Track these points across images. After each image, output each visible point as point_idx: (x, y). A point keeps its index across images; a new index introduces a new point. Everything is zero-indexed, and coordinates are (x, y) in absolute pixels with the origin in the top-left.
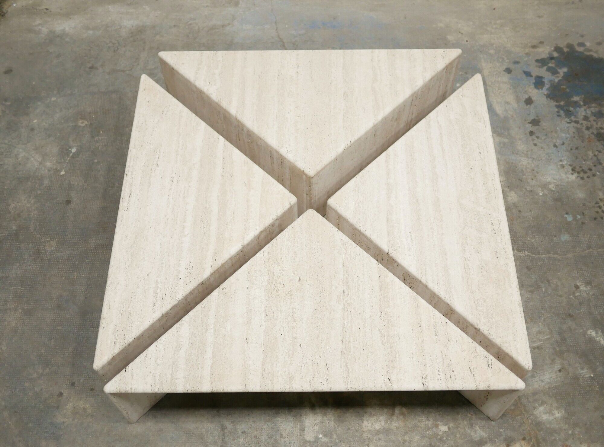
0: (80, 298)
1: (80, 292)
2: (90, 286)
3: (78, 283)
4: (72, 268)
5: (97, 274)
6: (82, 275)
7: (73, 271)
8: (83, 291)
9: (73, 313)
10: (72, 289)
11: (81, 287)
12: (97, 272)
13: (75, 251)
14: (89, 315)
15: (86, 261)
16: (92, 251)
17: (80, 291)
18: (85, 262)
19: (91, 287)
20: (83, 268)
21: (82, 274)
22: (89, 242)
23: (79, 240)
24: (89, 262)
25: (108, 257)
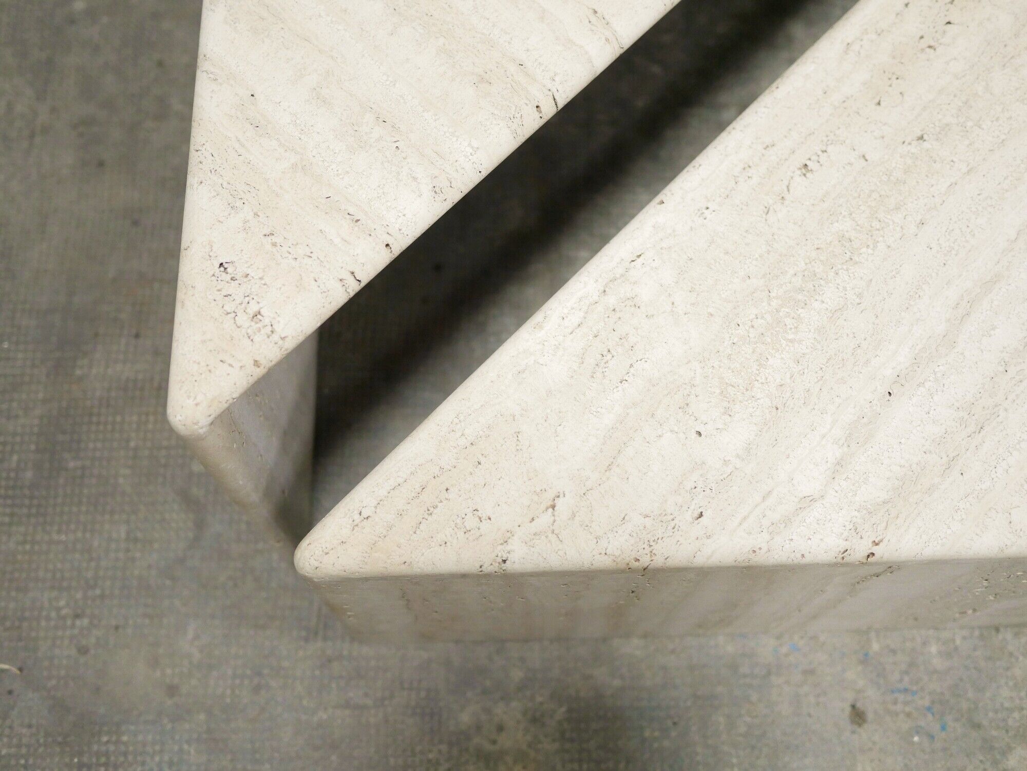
0: (57, 651)
1: (52, 623)
2: (98, 592)
3: (41, 574)
4: (9, 502)
5: (123, 531)
6: (55, 537)
7: (12, 515)
8: (64, 618)
9: (24, 731)
10: (12, 605)
11: (55, 593)
12: (124, 516)
13: (17, 417)
14: (105, 739)
15: (71, 464)
16: (91, 415)
17: (53, 614)
18: (67, 470)
19: (102, 597)
20: (59, 500)
21: (56, 528)
22: (78, 372)
23: (33, 366)
24: (83, 468)
25: (165, 443)
